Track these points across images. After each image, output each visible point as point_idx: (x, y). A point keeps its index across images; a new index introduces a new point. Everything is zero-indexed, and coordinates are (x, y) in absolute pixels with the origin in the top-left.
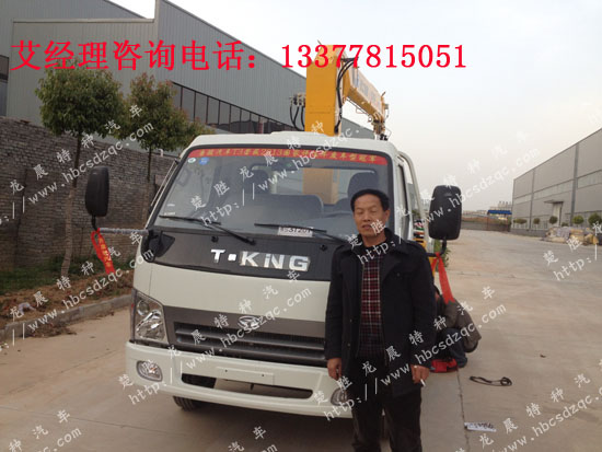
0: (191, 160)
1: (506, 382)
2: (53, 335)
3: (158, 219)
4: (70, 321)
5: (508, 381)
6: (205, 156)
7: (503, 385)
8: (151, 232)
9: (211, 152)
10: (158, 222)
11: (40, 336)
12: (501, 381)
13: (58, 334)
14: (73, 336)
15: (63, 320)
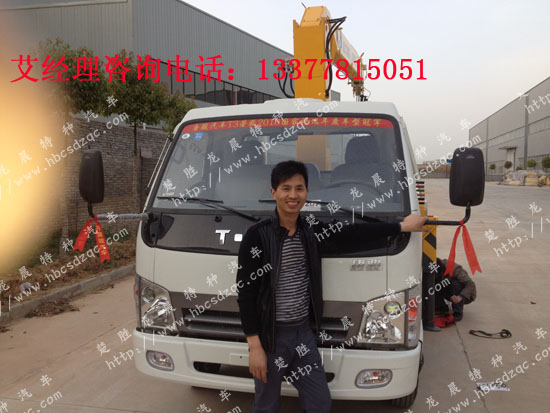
0: (186, 136)
1: (506, 334)
2: (57, 313)
3: (157, 201)
4: (72, 297)
5: (508, 333)
6: (199, 131)
7: (503, 337)
8: (151, 215)
9: (205, 126)
10: (157, 204)
11: (44, 315)
12: (501, 334)
13: (62, 311)
14: (77, 312)
15: (66, 296)
